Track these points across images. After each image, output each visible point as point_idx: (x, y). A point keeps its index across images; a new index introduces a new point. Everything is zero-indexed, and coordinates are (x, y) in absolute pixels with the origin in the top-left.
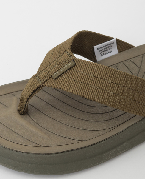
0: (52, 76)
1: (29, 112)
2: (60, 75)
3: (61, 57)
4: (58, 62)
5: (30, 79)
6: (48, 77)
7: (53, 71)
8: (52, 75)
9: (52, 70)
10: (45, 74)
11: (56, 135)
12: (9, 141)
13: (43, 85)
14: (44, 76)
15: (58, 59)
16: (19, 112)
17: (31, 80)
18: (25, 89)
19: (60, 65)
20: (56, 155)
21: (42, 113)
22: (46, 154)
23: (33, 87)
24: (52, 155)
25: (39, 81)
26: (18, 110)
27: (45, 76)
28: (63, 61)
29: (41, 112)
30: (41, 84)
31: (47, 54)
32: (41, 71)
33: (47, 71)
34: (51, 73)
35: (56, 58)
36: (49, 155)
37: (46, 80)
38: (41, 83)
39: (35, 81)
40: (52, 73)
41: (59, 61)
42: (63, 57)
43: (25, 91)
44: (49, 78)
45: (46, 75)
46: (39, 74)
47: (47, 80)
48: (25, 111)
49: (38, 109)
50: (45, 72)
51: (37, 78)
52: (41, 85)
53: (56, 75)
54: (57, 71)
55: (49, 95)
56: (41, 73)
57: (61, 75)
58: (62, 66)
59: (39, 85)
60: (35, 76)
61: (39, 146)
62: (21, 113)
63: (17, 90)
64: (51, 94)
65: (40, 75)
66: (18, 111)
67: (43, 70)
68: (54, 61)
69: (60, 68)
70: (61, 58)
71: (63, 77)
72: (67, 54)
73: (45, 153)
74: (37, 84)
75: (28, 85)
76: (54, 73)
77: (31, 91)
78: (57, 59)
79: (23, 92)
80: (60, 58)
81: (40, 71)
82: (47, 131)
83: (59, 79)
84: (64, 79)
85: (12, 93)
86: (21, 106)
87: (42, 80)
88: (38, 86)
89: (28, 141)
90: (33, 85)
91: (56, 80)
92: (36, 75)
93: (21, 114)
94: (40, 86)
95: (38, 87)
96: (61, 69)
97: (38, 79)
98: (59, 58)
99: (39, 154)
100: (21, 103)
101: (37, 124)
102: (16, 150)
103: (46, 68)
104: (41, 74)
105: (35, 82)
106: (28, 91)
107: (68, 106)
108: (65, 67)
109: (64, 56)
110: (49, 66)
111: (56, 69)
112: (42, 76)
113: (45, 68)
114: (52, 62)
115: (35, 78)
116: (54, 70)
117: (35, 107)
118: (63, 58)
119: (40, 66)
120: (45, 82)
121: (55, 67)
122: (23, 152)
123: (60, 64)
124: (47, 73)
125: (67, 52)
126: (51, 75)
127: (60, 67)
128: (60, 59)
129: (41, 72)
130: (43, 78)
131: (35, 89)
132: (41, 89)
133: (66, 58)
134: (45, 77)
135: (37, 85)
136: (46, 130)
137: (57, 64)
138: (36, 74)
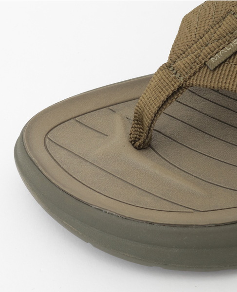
0: (205, 64)
1: (153, 143)
2: (223, 60)
3: (220, 24)
4: (215, 35)
5: (155, 74)
6: (198, 67)
7: (206, 53)
8: (205, 62)
9: (204, 51)
10: (189, 62)
11: (221, 188)
12: (126, 204)
13: (188, 83)
14: (186, 65)
15: (215, 28)
16: (133, 145)
17: (158, 75)
18: (145, 96)
19: (220, 41)
20: (231, 226)
21: (180, 144)
22: (210, 226)
23: (164, 89)
24: (222, 228)
25: (177, 75)
26: (131, 140)
27: (189, 65)
28: (227, 31)
29: (178, 143)
30: (182, 82)
31: (183, 21)
32: (179, 54)
33: (193, 55)
34: (203, 59)
35: (209, 27)
36: (217, 228)
37: (193, 72)
38: (181, 80)
39: (167, 76)
40: (205, 57)
41: (218, 33)
42: (225, 25)
43: (146, 99)
44: (200, 69)
45: (192, 63)
46: (174, 62)
47: (194, 74)
48: (147, 141)
49: (169, 138)
50: (189, 57)
51: (171, 69)
52: (183, 84)
53: (214, 61)
54: (215, 52)
55: (187, 107)
56: (178, 60)
57: (225, 61)
58: (227, 43)
59: (178, 84)
60: (166, 67)
61: (191, 210)
62: (139, 146)
63: (118, 101)
64: (192, 106)
65: (176, 64)
66: (131, 142)
67: (182, 52)
68: (204, 33)
69: (221, 47)
70: (222, 26)
71: (230, 65)
72: (233, 17)
73: (208, 223)
74: (173, 82)
75: (153, 86)
76: (209, 57)
77: (163, 97)
78: (212, 28)
79: (141, 102)
80: (220, 26)
81: (175, 56)
82: (199, 179)
83: (222, 70)
84: (232, 69)
85: (110, 107)
86: (136, 131)
87: (184, 73)
88: (175, 86)
89: (164, 201)
90: (165, 84)
91: (216, 72)
92: (168, 65)
93: (139, 148)
94: (180, 87)
95: (177, 87)
96: (224, 48)
97: (175, 72)
98: (217, 26)
99: (197, 226)
100: (136, 126)
101: (175, 166)
102: (146, 220)
103: (189, 50)
104: (179, 62)
105: (167, 78)
106: (153, 98)
107: (232, 128)
108: (233, 44)
109: (228, 21)
110: (195, 45)
111: (212, 49)
112: (183, 66)
113: (187, 49)
114: (201, 35)
115: (167, 70)
116: (209, 51)
117: (163, 132)
118: (227, 25)
119: (174, 46)
120: (190, 77)
121: (210, 45)
122: (161, 224)
123: (220, 38)
124: (192, 58)
125: (232, 13)
126: (203, 62)
127: (221, 44)
128: (220, 29)
129: (179, 57)
130: (185, 68)
131: (171, 92)
132: (181, 92)
133: (232, 26)
134: (189, 68)
135: (173, 85)
136: (196, 179)
137: (213, 38)
138: (168, 63)
